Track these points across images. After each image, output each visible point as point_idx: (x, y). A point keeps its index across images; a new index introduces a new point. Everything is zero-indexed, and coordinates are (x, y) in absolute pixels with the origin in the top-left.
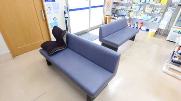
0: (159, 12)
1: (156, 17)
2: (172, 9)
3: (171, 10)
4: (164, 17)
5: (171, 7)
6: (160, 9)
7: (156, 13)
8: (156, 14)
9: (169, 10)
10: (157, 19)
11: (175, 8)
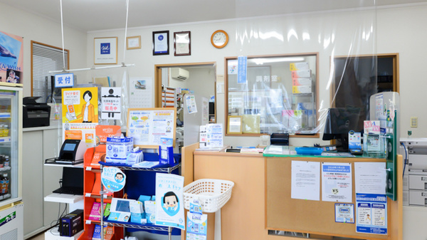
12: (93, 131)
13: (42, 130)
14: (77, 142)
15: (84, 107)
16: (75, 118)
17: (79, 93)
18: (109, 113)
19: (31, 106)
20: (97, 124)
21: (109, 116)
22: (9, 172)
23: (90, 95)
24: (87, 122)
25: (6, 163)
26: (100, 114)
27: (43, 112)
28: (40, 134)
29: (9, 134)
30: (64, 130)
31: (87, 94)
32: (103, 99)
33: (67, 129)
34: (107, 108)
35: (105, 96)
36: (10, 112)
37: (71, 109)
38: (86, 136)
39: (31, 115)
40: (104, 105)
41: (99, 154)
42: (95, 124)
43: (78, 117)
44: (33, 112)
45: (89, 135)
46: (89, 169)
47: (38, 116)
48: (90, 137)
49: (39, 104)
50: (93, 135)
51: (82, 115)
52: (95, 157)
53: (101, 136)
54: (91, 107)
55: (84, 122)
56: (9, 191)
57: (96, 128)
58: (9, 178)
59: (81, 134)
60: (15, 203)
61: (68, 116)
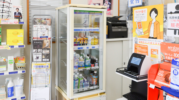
0: (11, 69)
1: (10, 85)
2: (43, 54)
3: (40, 56)
4: (33, 78)
5: (37, 49)
6: (11, 58)
7: (6, 73)
8: (7, 76)
9: (38, 58)
10: (12, 89)
11: (48, 49)
12: (159, 48)
13: (122, 41)
14: (142, 57)
15: (150, 24)
16: (143, 33)
17: (146, 11)
18: (175, 31)
19: (115, 23)
20: (162, 41)
21: (175, 33)
22: (98, 70)
23: (156, 12)
24: (152, 38)
25: (96, 64)
26: (165, 30)
27: (123, 27)
28: (121, 43)
29: (98, 43)
30: (134, 43)
31: (153, 12)
32: (169, 16)
33: (136, 43)
34: (173, 25)
35: (171, 13)
36: (99, 27)
37: (140, 25)
38: (151, 52)
39: (115, 29)
40: (170, 22)
41: (163, 72)
42: (161, 41)
43: (145, 33)
44: (116, 27)
45: (154, 50)
46: (152, 86)
47: (120, 30)
48: (155, 53)
49: (121, 21)
50: (157, 50)
51: (149, 31)
52: (159, 74)
53: (166, 54)
54: (157, 24)
55: (150, 38)
56: (98, 84)
57: (161, 45)
58: (97, 75)
59: (147, 48)
60: (101, 94)
61: (137, 31)
